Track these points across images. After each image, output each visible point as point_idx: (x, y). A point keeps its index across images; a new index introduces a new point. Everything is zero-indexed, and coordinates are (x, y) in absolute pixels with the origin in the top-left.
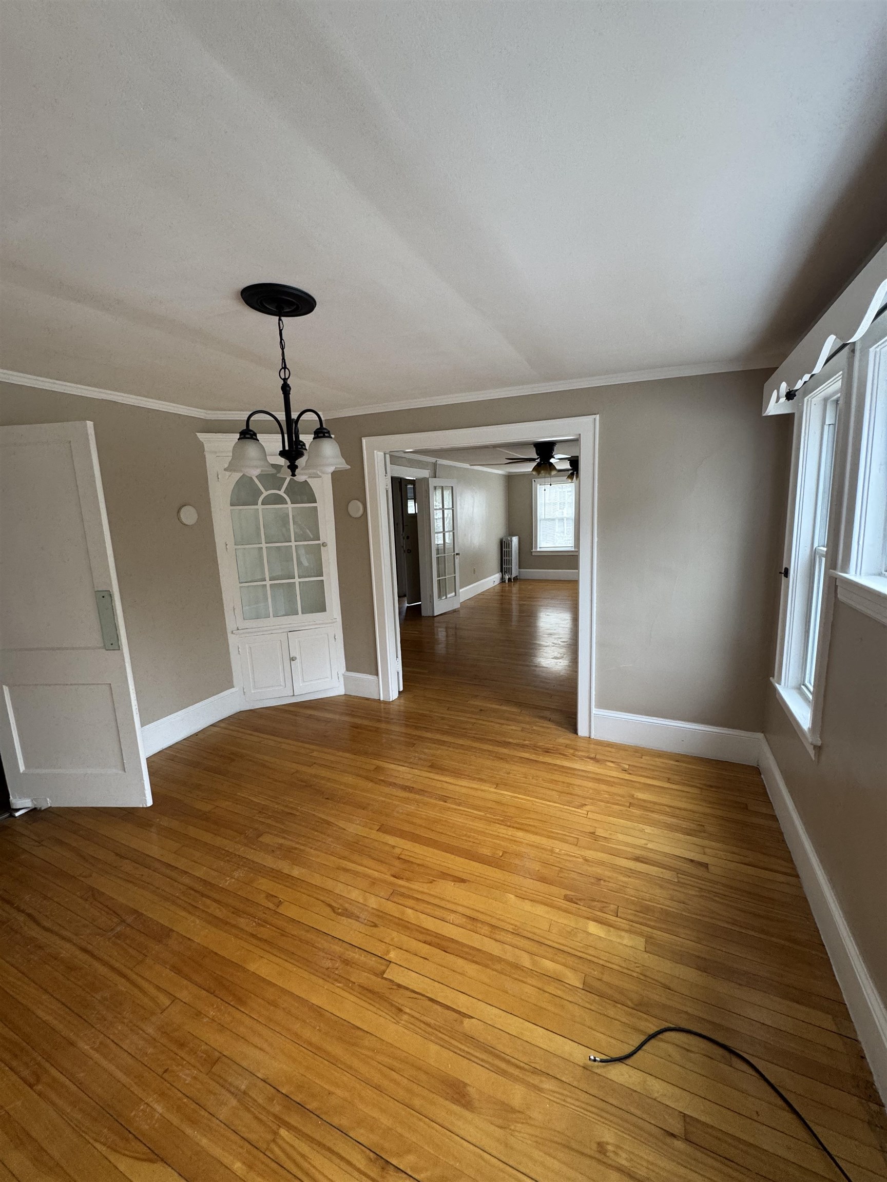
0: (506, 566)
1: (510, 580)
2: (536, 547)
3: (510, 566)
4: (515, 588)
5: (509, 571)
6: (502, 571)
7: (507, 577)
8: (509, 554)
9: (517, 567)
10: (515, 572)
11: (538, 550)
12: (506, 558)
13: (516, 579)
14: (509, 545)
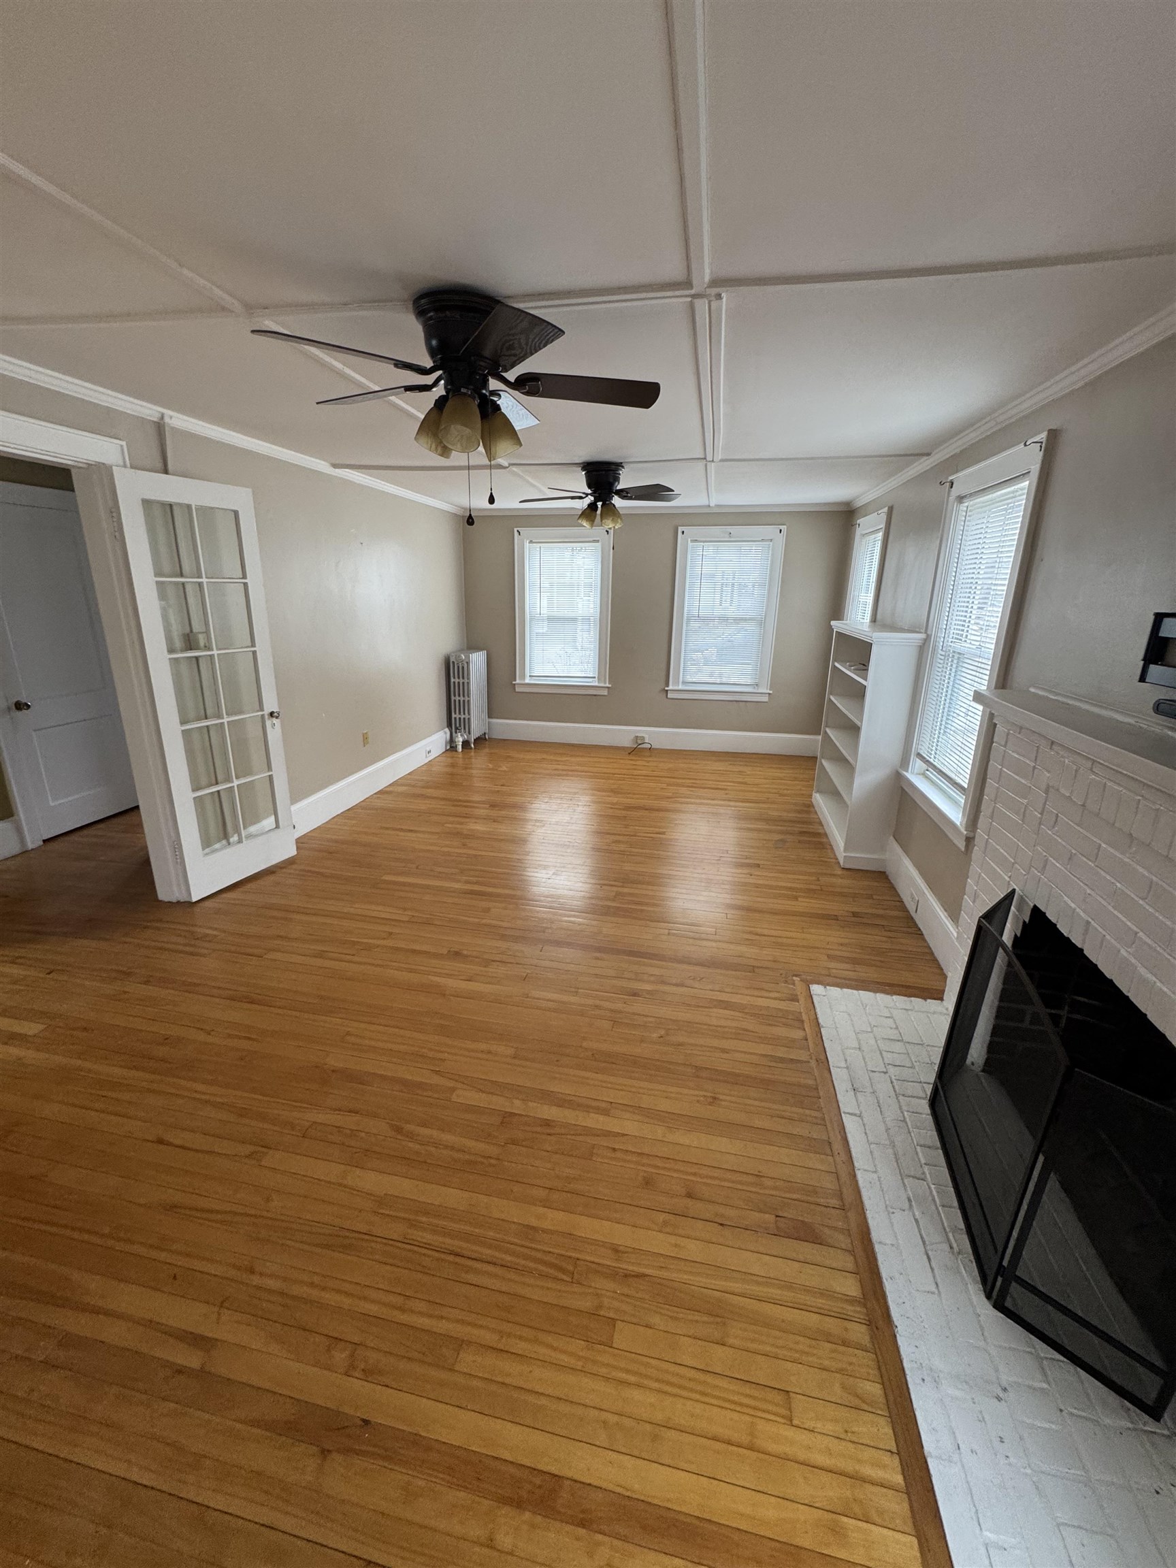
0: (458, 716)
1: (466, 744)
2: (523, 677)
3: (467, 716)
4: (480, 762)
5: (465, 725)
6: (449, 725)
7: (459, 739)
8: (464, 689)
9: (485, 715)
10: (476, 730)
11: (527, 681)
12: (457, 698)
13: (480, 740)
14: (463, 671)
